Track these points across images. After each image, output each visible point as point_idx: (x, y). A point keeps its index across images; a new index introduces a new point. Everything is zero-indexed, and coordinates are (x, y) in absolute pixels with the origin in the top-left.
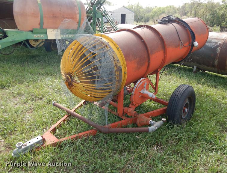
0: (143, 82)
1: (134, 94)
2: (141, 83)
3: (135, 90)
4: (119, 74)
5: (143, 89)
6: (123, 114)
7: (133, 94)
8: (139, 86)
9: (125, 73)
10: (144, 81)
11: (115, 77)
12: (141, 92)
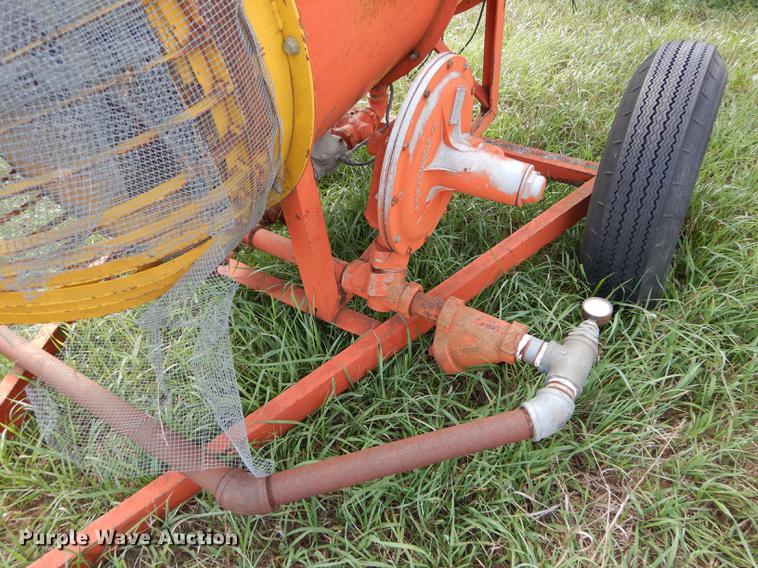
0: (440, 88)
1: (395, 201)
2: (433, 99)
3: (394, 169)
4: (225, 74)
5: (448, 144)
6: (342, 301)
7: (388, 201)
8: (419, 128)
9: (289, 54)
10: (446, 81)
11: (193, 112)
12: (433, 166)
